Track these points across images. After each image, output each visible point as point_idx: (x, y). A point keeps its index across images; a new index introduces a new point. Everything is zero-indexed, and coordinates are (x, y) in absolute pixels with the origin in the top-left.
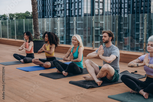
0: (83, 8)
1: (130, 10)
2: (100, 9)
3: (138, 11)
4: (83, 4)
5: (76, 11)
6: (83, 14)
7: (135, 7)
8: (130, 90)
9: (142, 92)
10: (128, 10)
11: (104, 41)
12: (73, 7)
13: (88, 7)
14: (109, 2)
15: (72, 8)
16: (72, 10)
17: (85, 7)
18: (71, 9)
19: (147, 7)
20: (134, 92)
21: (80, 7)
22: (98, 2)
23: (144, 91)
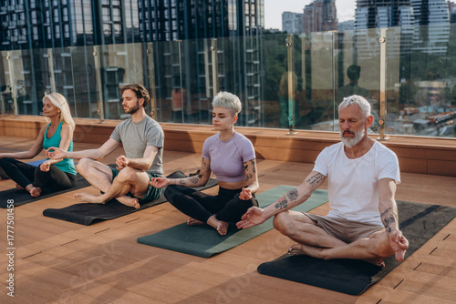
0: (73, 22)
1: (183, 24)
2: (116, 23)
3: (201, 27)
4: (72, 12)
5: (57, 28)
6: (74, 35)
7: (194, 18)
8: (187, 219)
9: (212, 221)
10: (179, 25)
11: (128, 110)
12: (48, 20)
13: (85, 18)
14: (135, 5)
15: (45, 21)
16: (46, 27)
17: (79, 18)
18: (45, 25)
19: (220, 16)
20: (197, 221)
21: (66, 19)
22: (108, 6)
23: (218, 218)
